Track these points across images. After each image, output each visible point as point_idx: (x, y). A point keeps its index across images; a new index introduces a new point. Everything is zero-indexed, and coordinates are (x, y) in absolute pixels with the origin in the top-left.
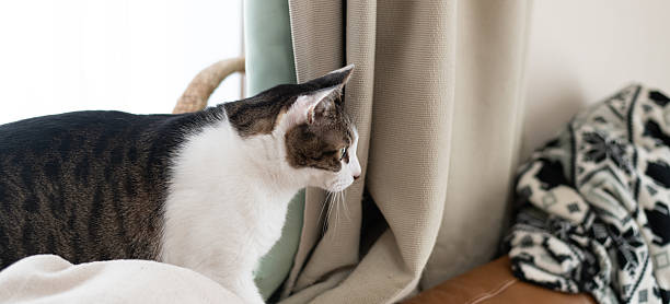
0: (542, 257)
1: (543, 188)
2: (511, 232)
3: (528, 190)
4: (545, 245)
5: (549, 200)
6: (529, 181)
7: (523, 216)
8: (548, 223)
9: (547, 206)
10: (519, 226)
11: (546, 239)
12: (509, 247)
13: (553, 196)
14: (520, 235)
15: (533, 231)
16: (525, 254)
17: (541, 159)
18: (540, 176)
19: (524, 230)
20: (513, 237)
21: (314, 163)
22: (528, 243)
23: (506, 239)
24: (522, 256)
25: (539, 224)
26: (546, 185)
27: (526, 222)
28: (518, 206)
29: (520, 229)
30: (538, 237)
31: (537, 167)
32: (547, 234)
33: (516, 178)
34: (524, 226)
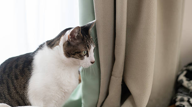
0: (188, 105)
1: (187, 80)
2: (176, 96)
3: (182, 81)
4: (189, 101)
5: (190, 85)
6: (182, 77)
7: (180, 90)
8: (189, 93)
9: (189, 87)
10: (179, 94)
11: (189, 99)
12: (175, 102)
13: (191, 83)
14: (179, 97)
15: (184, 96)
16: (181, 104)
17: (186, 70)
18: (186, 76)
19: (181, 95)
20: (176, 98)
21: (73, 56)
22: (182, 100)
23: (174, 98)
24: (180, 105)
25: (186, 93)
26: (188, 79)
27: (181, 93)
28: (178, 86)
29: (179, 95)
30: (186, 98)
31: (185, 73)
32: (189, 97)
33: (178, 77)
34: (181, 94)
